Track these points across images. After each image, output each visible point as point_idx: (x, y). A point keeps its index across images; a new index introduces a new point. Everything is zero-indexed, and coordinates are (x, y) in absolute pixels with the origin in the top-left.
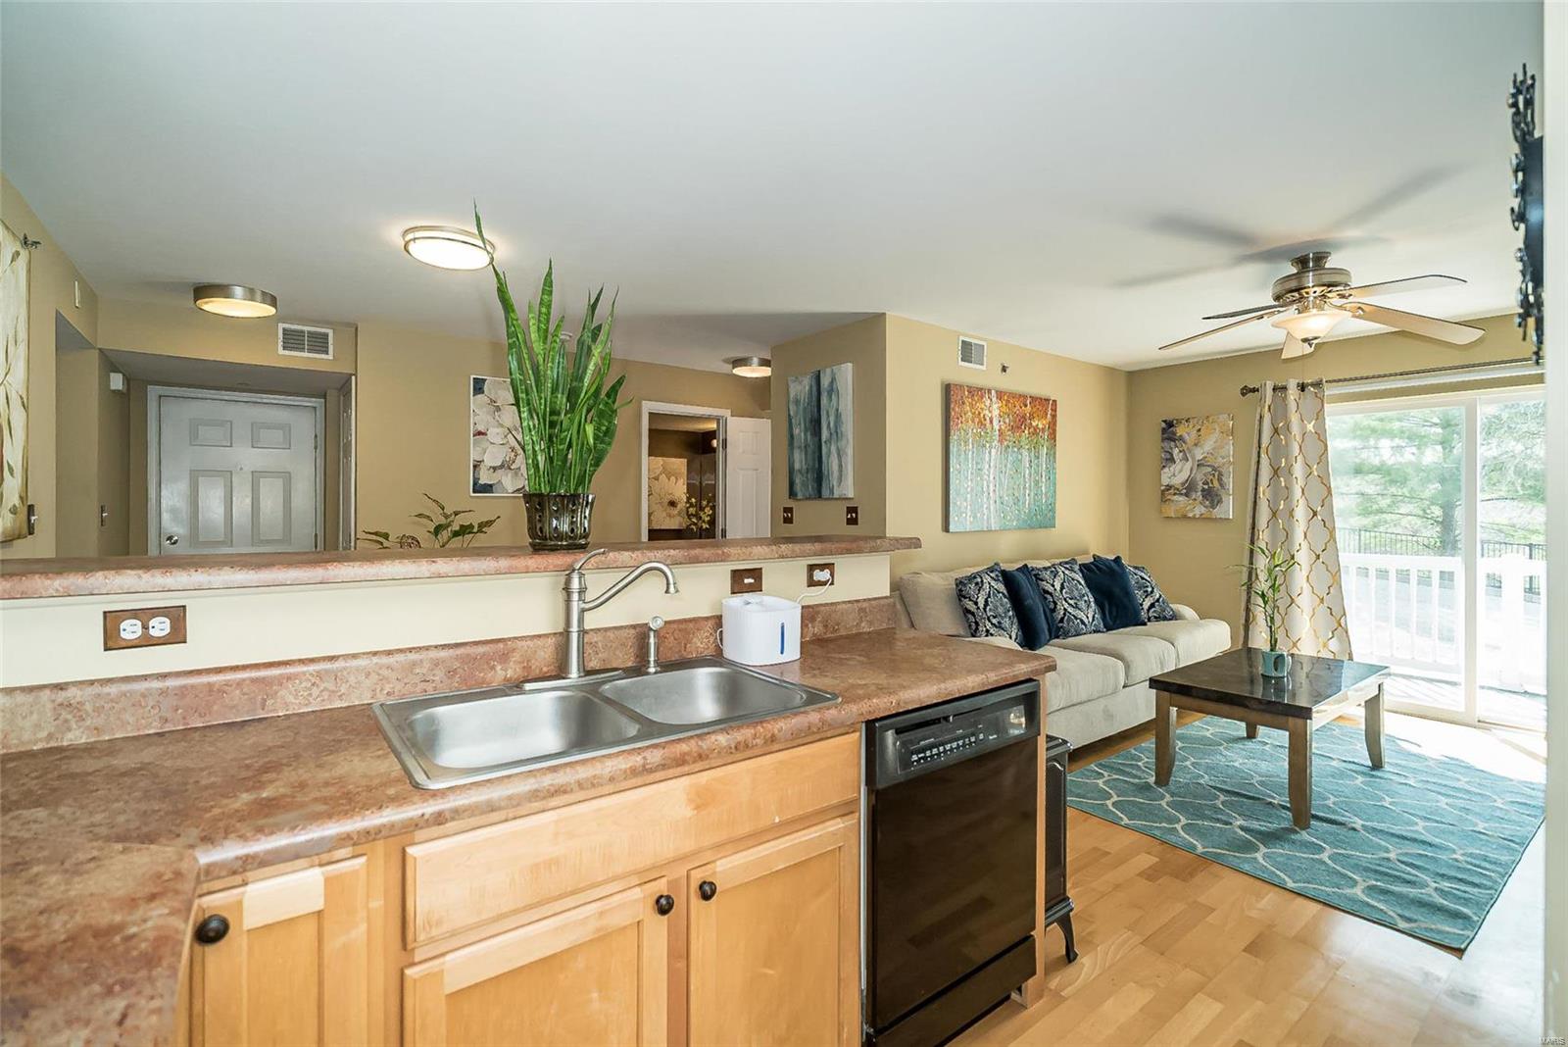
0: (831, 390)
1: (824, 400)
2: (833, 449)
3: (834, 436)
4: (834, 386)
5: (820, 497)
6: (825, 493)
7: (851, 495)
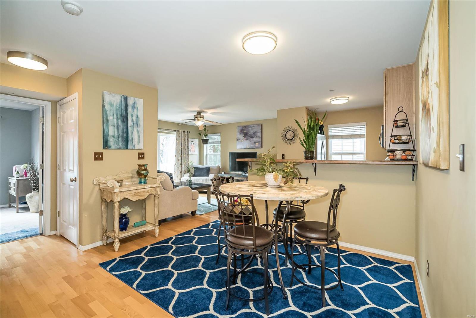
0: (134, 107)
1: (130, 109)
2: (135, 130)
3: (135, 125)
4: (136, 106)
5: (127, 148)
6: (130, 146)
7: (142, 148)
